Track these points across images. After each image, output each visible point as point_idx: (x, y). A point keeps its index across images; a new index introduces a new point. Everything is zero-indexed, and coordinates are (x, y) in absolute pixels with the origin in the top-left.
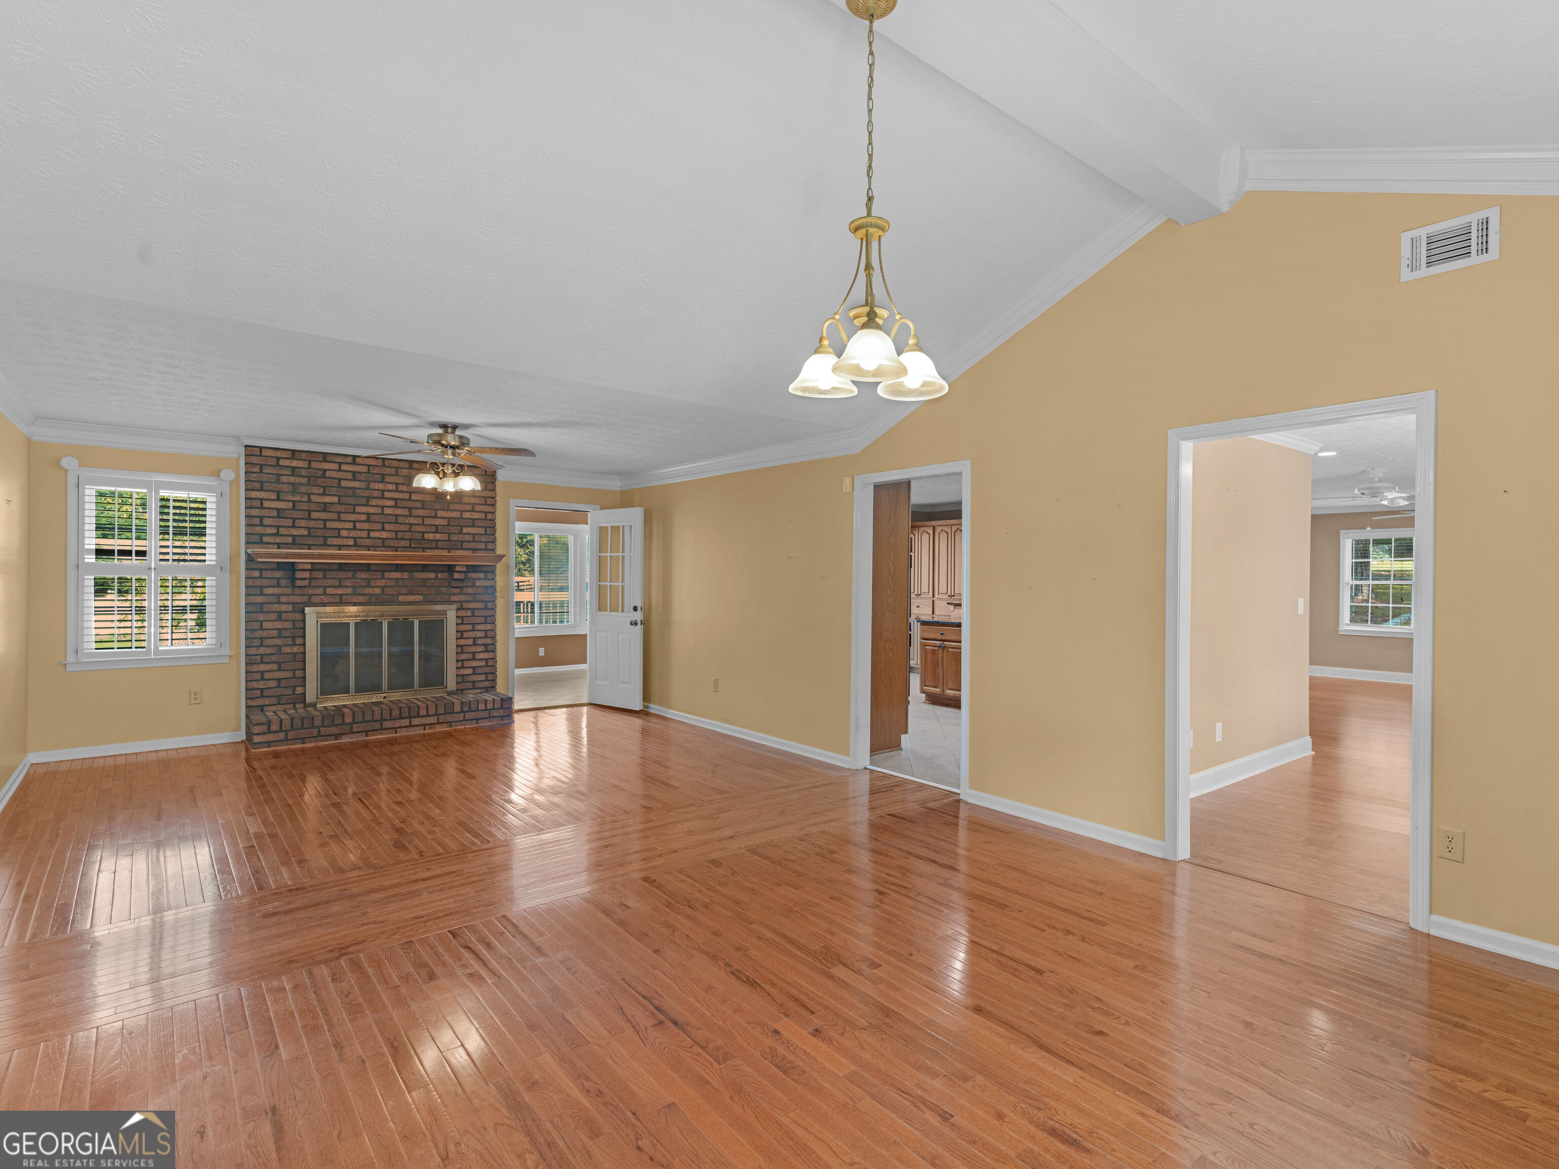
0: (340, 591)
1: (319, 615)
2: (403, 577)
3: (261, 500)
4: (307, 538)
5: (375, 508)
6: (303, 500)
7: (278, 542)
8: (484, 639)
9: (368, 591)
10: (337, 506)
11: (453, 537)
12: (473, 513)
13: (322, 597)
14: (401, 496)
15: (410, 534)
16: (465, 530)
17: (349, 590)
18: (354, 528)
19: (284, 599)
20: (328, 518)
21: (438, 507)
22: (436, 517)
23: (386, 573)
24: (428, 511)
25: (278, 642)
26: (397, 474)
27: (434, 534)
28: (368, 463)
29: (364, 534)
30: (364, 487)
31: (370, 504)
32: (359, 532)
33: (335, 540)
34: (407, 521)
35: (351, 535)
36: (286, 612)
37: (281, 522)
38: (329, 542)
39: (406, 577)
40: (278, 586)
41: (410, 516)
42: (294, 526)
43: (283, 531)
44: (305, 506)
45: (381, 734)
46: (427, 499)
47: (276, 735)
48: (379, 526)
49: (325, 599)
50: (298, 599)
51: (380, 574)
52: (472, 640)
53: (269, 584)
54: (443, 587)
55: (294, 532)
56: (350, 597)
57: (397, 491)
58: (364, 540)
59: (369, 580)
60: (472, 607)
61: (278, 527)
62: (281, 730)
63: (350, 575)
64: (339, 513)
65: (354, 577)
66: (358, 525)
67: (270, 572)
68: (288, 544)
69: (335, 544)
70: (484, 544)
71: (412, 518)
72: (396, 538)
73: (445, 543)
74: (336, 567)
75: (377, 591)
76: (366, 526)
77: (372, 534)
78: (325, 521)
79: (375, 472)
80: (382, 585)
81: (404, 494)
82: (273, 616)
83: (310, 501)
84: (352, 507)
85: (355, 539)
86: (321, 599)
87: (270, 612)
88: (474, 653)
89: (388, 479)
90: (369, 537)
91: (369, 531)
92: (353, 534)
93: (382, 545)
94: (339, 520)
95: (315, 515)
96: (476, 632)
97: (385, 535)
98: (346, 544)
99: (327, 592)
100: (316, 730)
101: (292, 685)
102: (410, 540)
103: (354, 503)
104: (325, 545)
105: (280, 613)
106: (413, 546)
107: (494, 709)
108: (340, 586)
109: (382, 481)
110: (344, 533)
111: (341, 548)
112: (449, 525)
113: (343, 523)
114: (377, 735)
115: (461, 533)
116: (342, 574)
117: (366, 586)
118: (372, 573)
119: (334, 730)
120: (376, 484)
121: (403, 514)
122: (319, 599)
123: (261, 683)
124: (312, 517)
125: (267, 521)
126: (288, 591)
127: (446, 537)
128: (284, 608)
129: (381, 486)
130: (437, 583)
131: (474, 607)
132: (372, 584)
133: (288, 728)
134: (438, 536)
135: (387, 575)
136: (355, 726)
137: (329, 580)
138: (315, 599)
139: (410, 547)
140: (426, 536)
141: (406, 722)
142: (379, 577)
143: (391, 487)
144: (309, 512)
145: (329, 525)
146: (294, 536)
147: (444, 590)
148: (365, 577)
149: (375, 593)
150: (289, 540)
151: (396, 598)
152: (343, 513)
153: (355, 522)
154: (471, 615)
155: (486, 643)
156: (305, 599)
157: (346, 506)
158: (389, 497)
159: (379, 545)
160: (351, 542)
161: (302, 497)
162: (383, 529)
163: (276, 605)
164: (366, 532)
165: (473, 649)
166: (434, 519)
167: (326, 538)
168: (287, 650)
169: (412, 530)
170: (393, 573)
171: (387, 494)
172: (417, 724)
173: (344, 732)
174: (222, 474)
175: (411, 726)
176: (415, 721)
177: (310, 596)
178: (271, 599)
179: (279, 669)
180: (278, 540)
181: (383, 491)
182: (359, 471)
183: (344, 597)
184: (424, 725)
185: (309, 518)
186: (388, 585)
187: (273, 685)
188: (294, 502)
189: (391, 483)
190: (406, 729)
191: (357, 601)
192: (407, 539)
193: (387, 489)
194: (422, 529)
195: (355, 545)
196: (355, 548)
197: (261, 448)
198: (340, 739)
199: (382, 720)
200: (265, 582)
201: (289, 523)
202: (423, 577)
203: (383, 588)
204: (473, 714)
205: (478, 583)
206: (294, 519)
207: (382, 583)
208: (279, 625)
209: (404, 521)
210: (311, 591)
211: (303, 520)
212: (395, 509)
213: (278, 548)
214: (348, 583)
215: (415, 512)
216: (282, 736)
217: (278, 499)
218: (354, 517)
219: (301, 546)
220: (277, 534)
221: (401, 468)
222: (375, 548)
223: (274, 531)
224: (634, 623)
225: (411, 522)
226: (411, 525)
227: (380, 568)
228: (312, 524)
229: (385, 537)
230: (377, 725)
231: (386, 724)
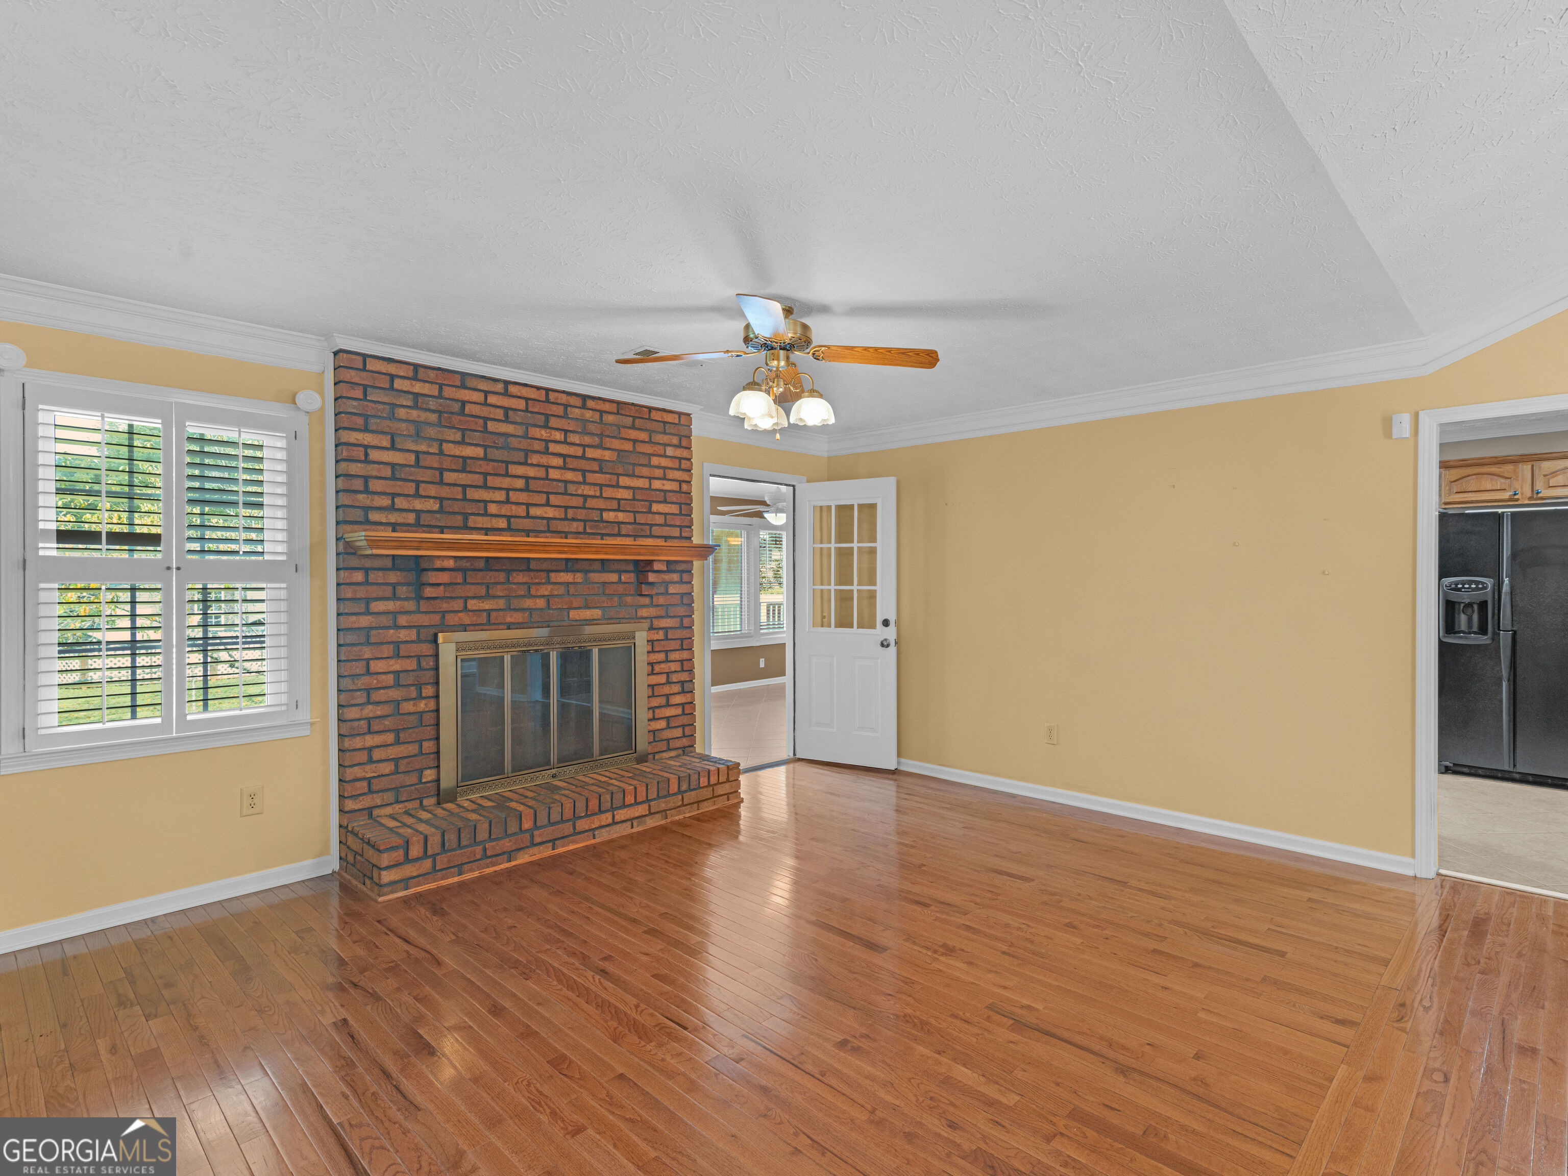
0: (487, 605)
1: (460, 647)
2: (576, 580)
3: (366, 447)
4: (438, 516)
5: (537, 468)
6: (431, 450)
7: (393, 521)
8: (680, 674)
9: (528, 603)
10: (481, 462)
11: (641, 518)
12: (665, 482)
13: (460, 614)
14: (572, 451)
15: (584, 511)
16: (655, 507)
17: (501, 603)
18: (508, 501)
19: (403, 620)
20: (469, 483)
21: (620, 471)
22: (617, 486)
23: (552, 575)
24: (608, 476)
25: (395, 694)
26: (565, 416)
27: (616, 513)
28: (526, 395)
29: (521, 511)
30: (520, 434)
31: (529, 461)
32: (514, 507)
33: (480, 519)
34: (580, 492)
35: (503, 513)
36: (407, 642)
37: (398, 487)
38: (471, 524)
39: (579, 580)
40: (395, 597)
41: (584, 482)
42: (417, 495)
43: (400, 502)
44: (434, 462)
45: (574, 842)
46: (607, 458)
47: (417, 864)
48: (542, 499)
49: (466, 619)
50: (425, 620)
51: (543, 575)
52: (665, 676)
53: (380, 594)
54: (627, 595)
55: (418, 505)
56: (501, 613)
57: (565, 442)
58: (521, 520)
59: (529, 586)
60: (664, 626)
61: (393, 496)
62: (425, 855)
63: (502, 577)
64: (485, 475)
65: (508, 581)
66: (513, 496)
67: (380, 573)
68: (409, 525)
69: (480, 526)
70: (679, 529)
71: (587, 487)
72: (566, 519)
73: (630, 527)
74: (482, 564)
75: (541, 603)
76: (523, 497)
77: (534, 511)
78: (464, 487)
79: (536, 410)
80: (546, 593)
81: (576, 448)
82: (387, 650)
83: (441, 453)
84: (504, 465)
85: (509, 518)
86: (460, 619)
87: (382, 643)
88: (667, 696)
89: (553, 422)
90: (528, 516)
91: (528, 505)
92: (505, 510)
93: (546, 529)
94: (485, 487)
95: (450, 477)
96: (669, 664)
97: (550, 512)
98: (496, 526)
99: (469, 607)
100: (481, 847)
101: (417, 767)
102: (584, 521)
103: (505, 459)
104: (466, 528)
105: (397, 644)
106: (588, 530)
107: (719, 783)
108: (488, 596)
109: (546, 426)
110: (493, 508)
111: (489, 533)
112: (634, 499)
113: (491, 491)
114: (567, 845)
115: (650, 512)
116: (490, 577)
117: (523, 596)
118: (532, 574)
119: (507, 844)
120: (538, 429)
121: (575, 479)
122: (456, 619)
123: (368, 767)
124: (445, 481)
125: (375, 485)
126: (410, 605)
127: (629, 517)
128: (403, 635)
129: (544, 434)
130: (621, 589)
131: (667, 625)
132: (533, 592)
133: (438, 849)
134: (621, 516)
135: (554, 577)
136: (536, 833)
137: (473, 587)
138: (452, 619)
139: (585, 533)
140: (606, 516)
141: (606, 818)
142: (544, 581)
143: (558, 436)
144: (441, 471)
145: (472, 494)
146: (418, 512)
147: (629, 599)
148: (524, 580)
149: (537, 606)
150: (411, 518)
151: (566, 613)
152: (491, 474)
153: (508, 490)
154: (663, 638)
155: (682, 679)
156: (436, 619)
157: (496, 464)
158: (555, 451)
159: (542, 528)
160: (502, 523)
161: (430, 446)
162: (548, 504)
163: (392, 631)
164: (524, 507)
165: (667, 690)
166: (615, 490)
167: (466, 516)
168: (408, 707)
169: (587, 505)
170: (562, 574)
171: (553, 448)
172: (623, 818)
173: (522, 846)
174: (300, 399)
175: (614, 823)
176: (621, 815)
177: (444, 613)
178: (385, 621)
179: (398, 742)
180: (394, 518)
181: (547, 442)
182: (514, 407)
183: (493, 615)
184: (631, 820)
185: (441, 483)
186: (556, 593)
187: (387, 771)
188: (417, 453)
189: (557, 429)
190: (608, 829)
191: (512, 620)
192: (581, 520)
193: (552, 438)
194: (601, 504)
195: (509, 529)
196: (509, 533)
197: (365, 357)
198: (516, 859)
199: (576, 818)
200: (375, 592)
201: (410, 488)
202: (602, 580)
203: (548, 598)
204: (693, 793)
205: (672, 589)
206: (418, 483)
207: (546, 590)
208: (396, 665)
209: (576, 491)
210: (445, 606)
211: (431, 485)
212: (563, 471)
213: (394, 531)
214: (499, 591)
215: (591, 478)
216: (427, 864)
217: (393, 447)
218: (506, 482)
219: (430, 528)
220: (392, 508)
221: (571, 406)
222: (537, 532)
223: (385, 502)
224: (884, 644)
225: (585, 493)
226: (586, 497)
227: (545, 566)
228: (445, 492)
229: (551, 516)
230: (567, 828)
231: (582, 825)
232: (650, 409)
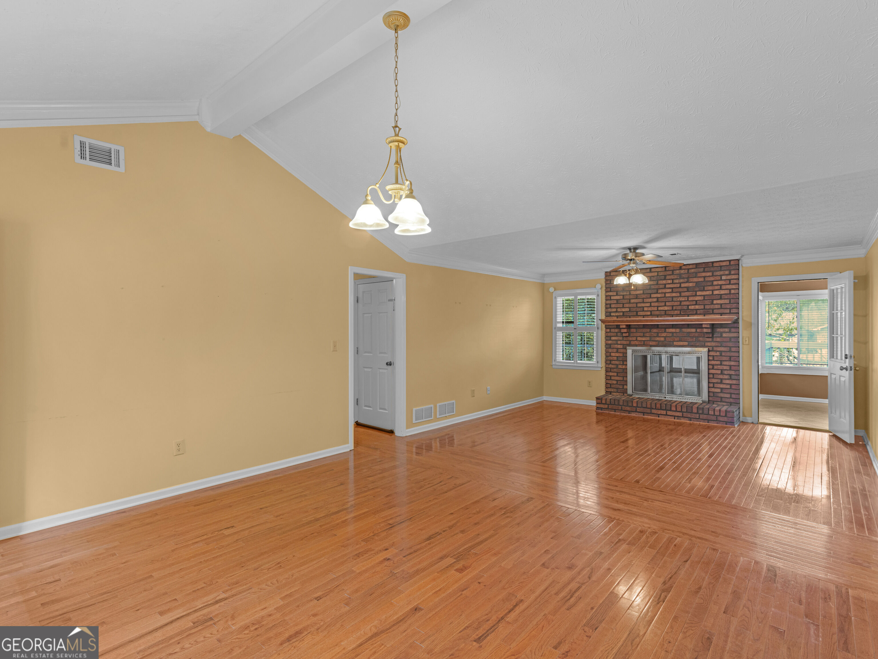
0: (644, 339)
1: (633, 351)
2: (676, 331)
3: (610, 296)
4: (629, 313)
5: (661, 294)
6: (627, 294)
7: (617, 315)
8: (729, 371)
9: (658, 339)
10: (642, 295)
11: (707, 307)
12: (721, 291)
13: (635, 341)
14: (675, 286)
15: (680, 307)
16: (715, 302)
17: (648, 339)
18: (651, 306)
19: (619, 342)
20: (638, 302)
21: (697, 289)
22: (696, 295)
23: (667, 329)
24: (691, 292)
25: (617, 362)
26: (673, 274)
27: (695, 306)
28: (657, 271)
29: (656, 309)
30: (655, 284)
31: (658, 292)
32: (653, 308)
33: (641, 312)
34: (678, 300)
35: (649, 310)
36: (620, 348)
37: (619, 306)
38: (639, 314)
39: (678, 331)
40: (617, 336)
41: (680, 296)
42: (623, 307)
43: (619, 310)
44: (627, 297)
45: (651, 416)
46: (691, 286)
47: (604, 405)
48: (663, 304)
49: (637, 343)
50: (625, 343)
51: (663, 330)
52: (720, 371)
53: (613, 335)
54: (700, 337)
55: (623, 310)
56: (648, 342)
57: (673, 283)
58: (655, 312)
59: (658, 333)
60: (720, 350)
61: (617, 308)
62: (606, 404)
63: (648, 330)
64: (643, 299)
65: (650, 332)
66: (653, 304)
67: (613, 329)
68: (621, 316)
69: (641, 315)
70: (729, 310)
71: (682, 298)
72: (672, 310)
73: (702, 311)
74: (642, 326)
75: (662, 339)
76: (656, 304)
77: (660, 308)
78: (637, 303)
79: (661, 275)
80: (665, 336)
81: (677, 284)
82: (615, 350)
83: (630, 294)
84: (650, 295)
85: (651, 311)
86: (635, 343)
87: (614, 348)
88: (722, 379)
89: (668, 277)
90: (658, 310)
91: (658, 307)
92: (650, 309)
93: (664, 314)
94: (643, 302)
95: (632, 301)
96: (723, 366)
97: (666, 308)
98: (646, 314)
99: (638, 339)
100: (621, 407)
101: (623, 384)
102: (680, 310)
103: (650, 293)
104: (637, 315)
105: (618, 349)
106: (682, 313)
107: (720, 415)
108: (644, 336)
109: (665, 279)
110: (646, 309)
111: (644, 317)
112: (704, 299)
113: (645, 304)
114: (648, 416)
115: (712, 304)
116: (644, 330)
117: (656, 337)
118: (659, 329)
119: (628, 409)
120: (662, 281)
121: (676, 296)
122: (634, 343)
123: (610, 381)
125: (613, 306)
126: (621, 338)
127: (702, 307)
128: (619, 346)
129: (664, 282)
130: (697, 335)
131: (722, 350)
132: (659, 335)
133: (609, 403)
134: (697, 307)
135: (667, 330)
136: (638, 408)
137: (639, 333)
138: (633, 343)
139: (680, 314)
140: (690, 307)
141: (664, 412)
142: (663, 331)
143: (669, 282)
144: (630, 299)
145: (639, 305)
146: (623, 312)
147: (701, 339)
148: (656, 331)
149: (661, 340)
150: (621, 314)
151: (672, 343)
152: (645, 298)
153: (651, 303)
154: (719, 355)
155: (730, 373)
156: (628, 342)
157: (647, 295)
158: (668, 287)
159: (663, 314)
160: (649, 313)
161: (627, 293)
162: (665, 306)
163: (616, 345)
164: (657, 307)
165: (721, 377)
166: (695, 297)
167: (637, 312)
168: (620, 367)
169: (682, 304)
170: (671, 329)
171: (667, 286)
172: (670, 414)
173: (633, 411)
174: (597, 286)
175: (666, 415)
176: (669, 413)
177: (630, 341)
178: (614, 342)
179: (617, 376)
180: (617, 314)
181: (665, 285)
182: (653, 275)
183: (646, 342)
184: (675, 416)
185: (630, 303)
186: (668, 336)
187: (615, 383)
188: (623, 295)
189: (669, 279)
190: (664, 416)
191: (652, 344)
192: (679, 310)
193: (667, 283)
194: (688, 303)
195: (651, 315)
196: (651, 316)
198: (631, 414)
199: (651, 408)
200: (612, 334)
201: (621, 306)
202: (688, 331)
203: (665, 337)
204: (705, 416)
205: (724, 335)
206: (623, 304)
207: (664, 334)
208: (617, 355)
209: (677, 300)
210: (631, 339)
211: (627, 304)
212: (671, 293)
213: (617, 318)
214: (647, 335)
215: (683, 294)
216: (606, 406)
217: (617, 295)
218: (650, 300)
219: (626, 316)
220: (617, 312)
221: (675, 270)
222: (661, 316)
223: (615, 310)
224: (844, 369)
225: (681, 300)
226: (681, 302)
227: (664, 326)
228: (631, 305)
229: (666, 309)
230: (648, 411)
231: (654, 411)
232: (713, 263)
